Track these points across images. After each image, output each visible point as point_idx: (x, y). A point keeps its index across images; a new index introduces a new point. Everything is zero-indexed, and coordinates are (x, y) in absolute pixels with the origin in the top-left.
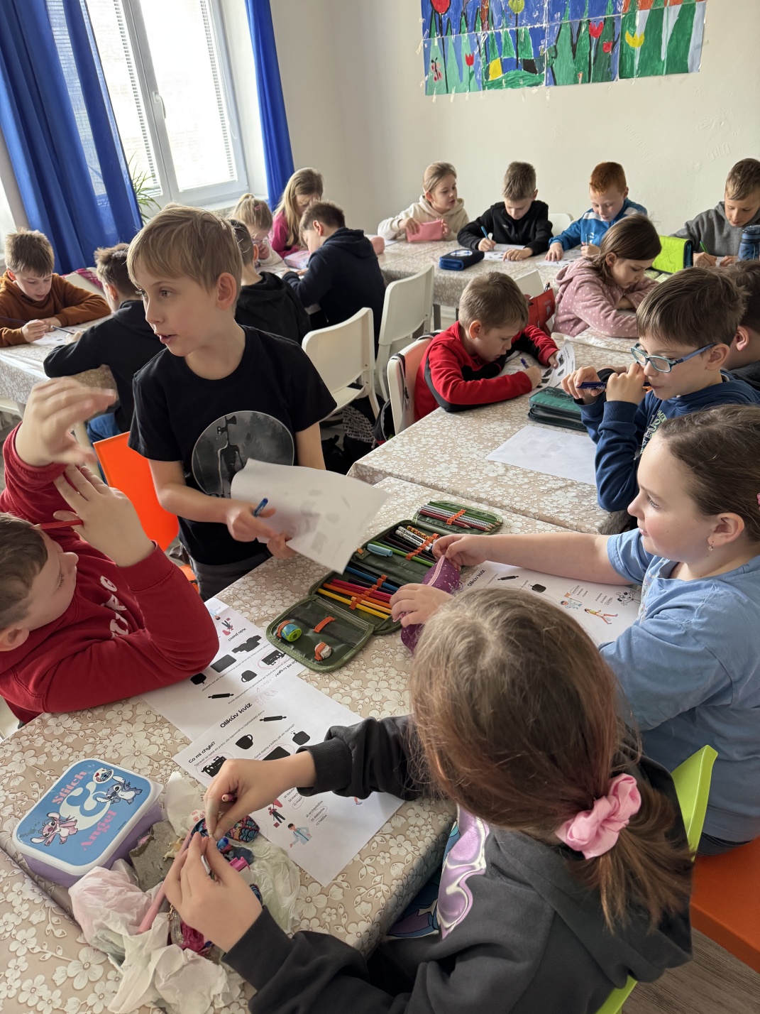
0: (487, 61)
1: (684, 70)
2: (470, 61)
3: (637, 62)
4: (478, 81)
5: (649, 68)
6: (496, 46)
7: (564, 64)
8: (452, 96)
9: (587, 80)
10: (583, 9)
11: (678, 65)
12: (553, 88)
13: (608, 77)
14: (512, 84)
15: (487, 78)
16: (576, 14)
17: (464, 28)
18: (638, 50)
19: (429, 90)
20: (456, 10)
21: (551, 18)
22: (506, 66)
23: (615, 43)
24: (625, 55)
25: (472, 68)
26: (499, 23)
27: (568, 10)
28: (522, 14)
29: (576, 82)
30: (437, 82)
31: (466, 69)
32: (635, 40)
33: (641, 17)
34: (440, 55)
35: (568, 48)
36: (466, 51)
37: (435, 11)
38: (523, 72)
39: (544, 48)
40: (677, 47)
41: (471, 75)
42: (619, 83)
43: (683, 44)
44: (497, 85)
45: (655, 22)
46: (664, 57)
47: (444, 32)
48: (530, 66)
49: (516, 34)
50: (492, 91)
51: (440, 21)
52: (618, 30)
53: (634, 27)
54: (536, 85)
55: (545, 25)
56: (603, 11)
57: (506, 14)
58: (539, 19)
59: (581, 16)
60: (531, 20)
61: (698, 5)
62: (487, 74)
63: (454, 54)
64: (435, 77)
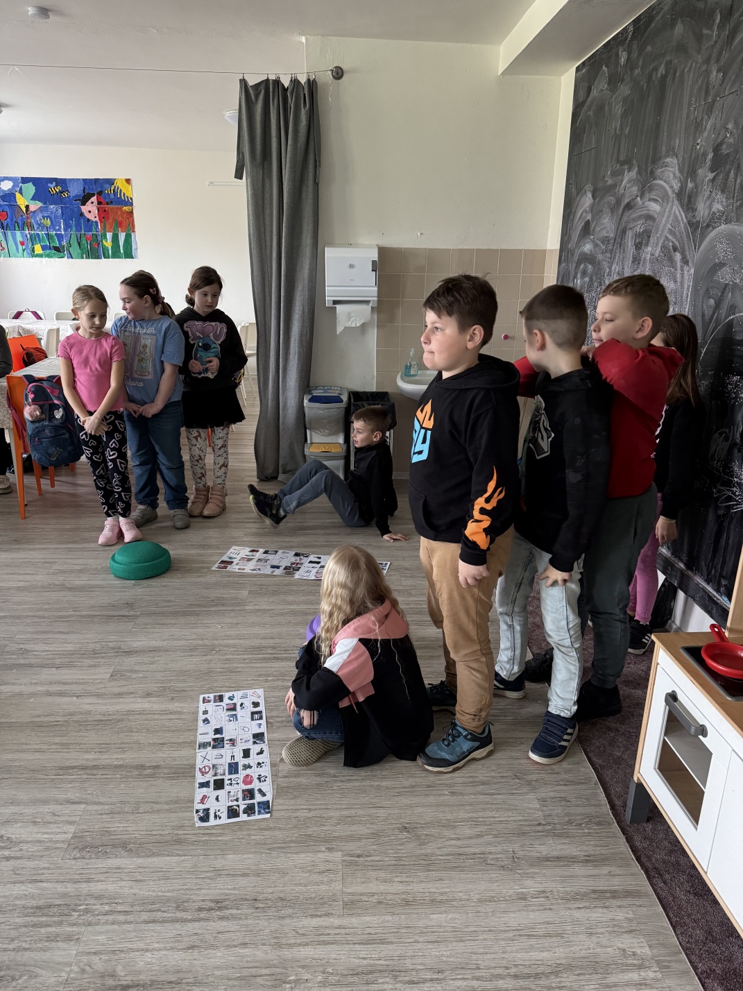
0: (33, 245)
1: (132, 257)
2: (22, 244)
3: (110, 252)
4: (29, 254)
5: (116, 254)
6: (37, 239)
7: (75, 249)
8: (13, 259)
9: (88, 257)
10: (81, 229)
11: (129, 255)
12: (71, 260)
13: (98, 257)
14: (48, 256)
15: (34, 252)
16: (78, 229)
17: (17, 228)
18: (110, 248)
20: (12, 220)
21: (65, 230)
22: (44, 248)
23: (99, 244)
24: (105, 249)
25: (24, 247)
26: (38, 228)
27: (74, 228)
28: (50, 226)
29: (82, 258)
30: (3, 252)
31: (20, 247)
33: (109, 235)
35: (76, 244)
36: (19, 239)
38: (54, 251)
39: (64, 243)
40: (127, 248)
41: (24, 250)
42: (104, 260)
43: (129, 247)
44: (40, 256)
45: (115, 239)
46: (122, 251)
47: (5, 229)
48: (57, 249)
49: (48, 235)
50: (37, 258)
51: (2, 224)
52: (100, 238)
53: (106, 238)
54: (62, 258)
55: (63, 233)
56: (91, 230)
57: (41, 226)
58: (59, 230)
59: (80, 231)
60: (55, 230)
61: (132, 234)
62: (33, 251)
63: (12, 240)
64: (2, 249)
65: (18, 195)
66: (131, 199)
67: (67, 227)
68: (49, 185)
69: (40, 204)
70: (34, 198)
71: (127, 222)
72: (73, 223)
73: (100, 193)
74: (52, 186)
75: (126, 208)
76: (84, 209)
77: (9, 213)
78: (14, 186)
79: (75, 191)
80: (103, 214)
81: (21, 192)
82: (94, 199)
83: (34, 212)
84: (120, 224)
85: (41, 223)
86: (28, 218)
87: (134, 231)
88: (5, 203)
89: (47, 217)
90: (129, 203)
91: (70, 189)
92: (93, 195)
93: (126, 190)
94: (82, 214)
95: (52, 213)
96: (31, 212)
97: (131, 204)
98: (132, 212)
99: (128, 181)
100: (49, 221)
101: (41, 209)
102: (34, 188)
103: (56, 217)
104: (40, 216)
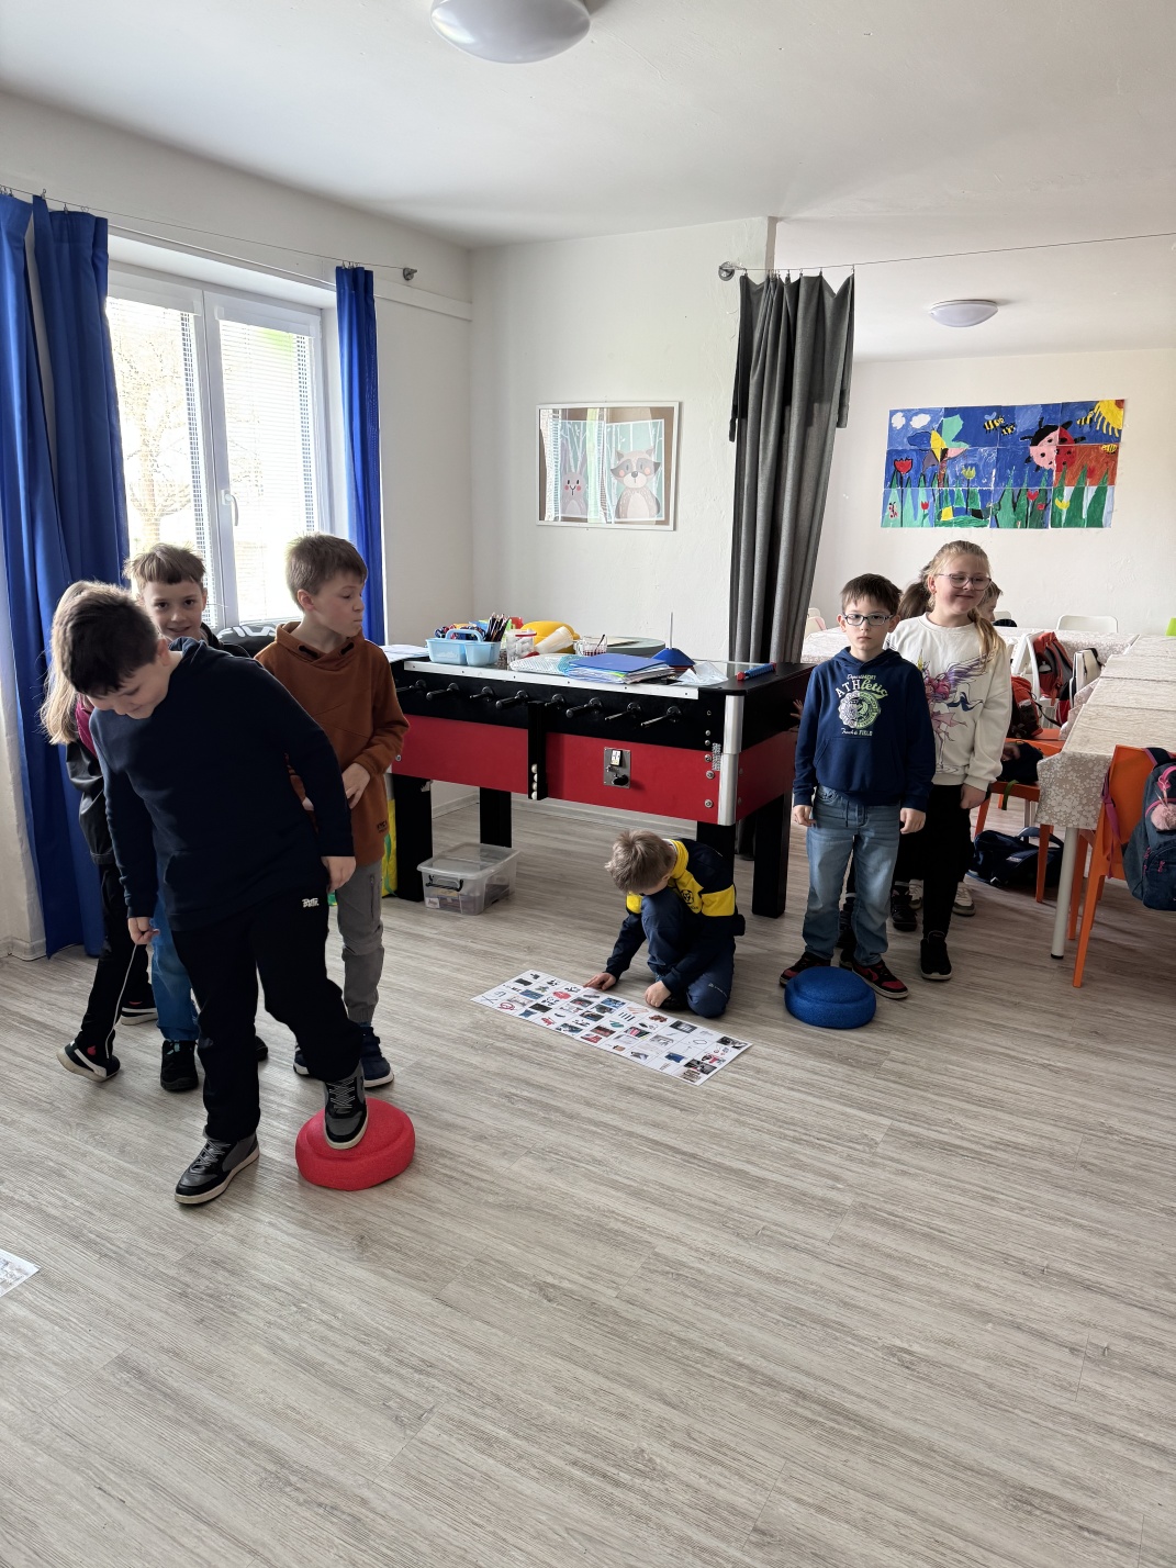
0: (940, 507)
1: (1100, 525)
2: (925, 506)
3: (1064, 518)
4: (931, 521)
5: (1073, 520)
6: (949, 499)
7: (1006, 513)
8: (905, 530)
9: (1024, 526)
10: (1023, 481)
11: (1095, 520)
12: (995, 529)
13: (1042, 525)
14: (961, 524)
16: (1018, 481)
17: (922, 484)
18: (1065, 510)
19: (884, 524)
20: (917, 472)
21: (996, 484)
22: (956, 512)
23: (1047, 505)
24: (1057, 513)
25: (926, 511)
26: (954, 483)
27: (1011, 481)
28: (973, 481)
29: (1015, 527)
30: (893, 519)
31: (921, 512)
33: (1068, 491)
34: (898, 500)
35: (1010, 504)
36: (922, 499)
37: (897, 470)
38: (971, 517)
39: (991, 504)
40: (1095, 510)
41: (925, 516)
42: (1050, 530)
43: (1098, 510)
44: (948, 524)
45: (1078, 496)
46: (1084, 516)
47: (904, 484)
48: (977, 514)
49: (967, 493)
50: (943, 528)
51: (901, 478)
52: (1050, 496)
53: (1062, 496)
54: (982, 526)
55: (992, 488)
56: (1038, 483)
57: (960, 479)
58: (987, 484)
59: (1022, 485)
60: (981, 484)
61: (1109, 488)
62: (939, 517)
63: (910, 501)
64: (892, 515)
65: (934, 435)
66: (1120, 431)
67: (1001, 478)
68: (987, 417)
69: (964, 446)
70: (957, 439)
71: (1103, 469)
72: (1011, 473)
73: (1066, 425)
74: (991, 418)
75: (1106, 447)
76: (1034, 451)
77: (915, 461)
78: (931, 422)
79: (1025, 424)
80: (1065, 458)
81: (940, 431)
82: (1055, 435)
83: (954, 458)
84: (1091, 473)
85: (961, 475)
86: (942, 468)
87: (1112, 483)
88: (913, 447)
89: (972, 465)
90: (1114, 438)
91: (1018, 421)
92: (1054, 428)
93: (1112, 417)
94: (1029, 459)
95: (981, 459)
96: (950, 459)
97: (1118, 440)
98: (1115, 453)
99: (1120, 403)
100: (973, 472)
101: (964, 455)
102: (962, 422)
103: (986, 465)
104: (962, 464)
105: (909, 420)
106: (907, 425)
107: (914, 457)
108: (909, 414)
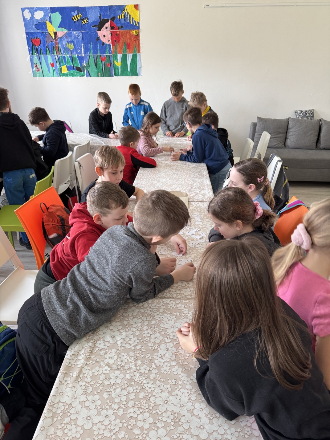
0: (60, 66)
1: (137, 75)
2: (52, 65)
3: (120, 71)
4: (57, 73)
5: (124, 73)
6: (64, 61)
7: (93, 69)
8: (46, 78)
9: (102, 76)
10: (97, 51)
11: (134, 73)
12: (89, 78)
13: (110, 75)
14: (72, 75)
16: (95, 52)
17: (48, 52)
18: (120, 67)
19: (35, 75)
20: (44, 45)
21: (85, 53)
22: (69, 68)
23: (111, 64)
24: (116, 68)
25: (54, 68)
26: (64, 52)
27: (92, 51)
28: (73, 50)
29: (98, 76)
30: (38, 72)
31: (51, 69)
32: (118, 63)
33: (119, 56)
34: (38, 62)
35: (93, 64)
36: (50, 61)
37: (33, 45)
38: (76, 71)
39: (84, 64)
40: (133, 67)
41: (54, 71)
42: (115, 77)
43: (135, 66)
44: (66, 75)
45: (124, 58)
46: (129, 70)
47: (39, 53)
48: (79, 69)
49: (71, 57)
50: (64, 77)
51: (37, 49)
52: (112, 59)
53: (117, 59)
54: (83, 76)
55: (83, 55)
56: (105, 52)
57: (66, 49)
58: (80, 53)
59: (97, 53)
60: (77, 53)
61: (138, 54)
62: (61, 71)
63: (45, 62)
64: (37, 70)
65: (48, 24)
66: (138, 23)
67: (87, 50)
68: (73, 13)
69: (65, 31)
70: (60, 26)
71: (134, 44)
72: (91, 46)
73: (113, 19)
74: (75, 14)
75: (134, 32)
76: (100, 34)
77: (41, 39)
78: (45, 16)
79: (93, 18)
80: (115, 38)
81: (50, 21)
82: (108, 25)
83: (61, 38)
84: (128, 46)
85: (67, 47)
86: (56, 43)
87: (139, 52)
88: (38, 31)
89: (71, 42)
90: (136, 27)
91: (89, 16)
92: (107, 21)
93: (134, 15)
94: (98, 39)
95: (74, 38)
96: (59, 38)
97: (138, 28)
98: (138, 35)
99: (136, 7)
100: (72, 46)
101: (66, 35)
102: (61, 16)
103: (78, 42)
104: (66, 41)
105: (33, 14)
106: (32, 18)
107: (40, 36)
108: (32, 11)
